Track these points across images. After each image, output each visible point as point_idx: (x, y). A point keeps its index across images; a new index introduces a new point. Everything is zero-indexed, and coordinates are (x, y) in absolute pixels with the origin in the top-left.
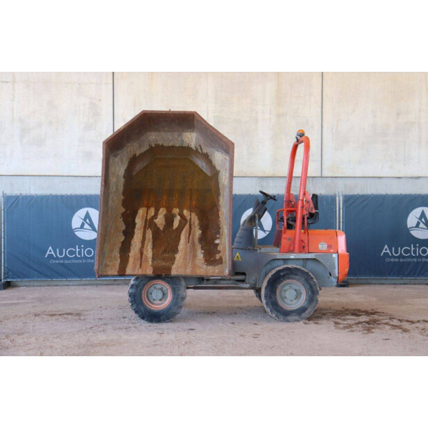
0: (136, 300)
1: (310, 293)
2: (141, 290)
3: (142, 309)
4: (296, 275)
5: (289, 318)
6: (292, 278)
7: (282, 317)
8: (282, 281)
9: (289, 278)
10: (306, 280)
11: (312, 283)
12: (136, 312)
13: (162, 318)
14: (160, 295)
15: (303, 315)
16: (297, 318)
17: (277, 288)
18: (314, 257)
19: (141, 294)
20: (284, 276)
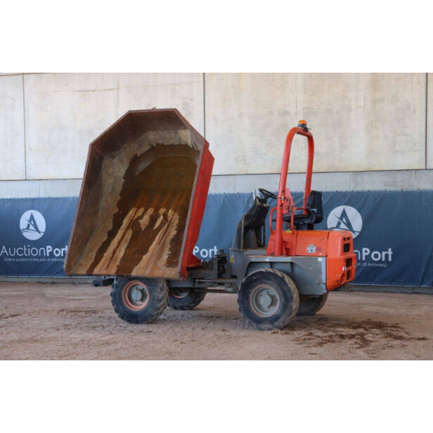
0: (117, 300)
1: (284, 300)
2: (121, 290)
3: (121, 308)
4: (269, 279)
5: (262, 326)
6: (265, 283)
7: (254, 324)
8: (255, 286)
9: (262, 283)
10: (279, 285)
11: (286, 289)
12: (117, 312)
13: (139, 319)
14: (139, 295)
15: (276, 323)
16: (270, 326)
17: (249, 293)
18: (291, 261)
19: (120, 294)
20: (256, 280)
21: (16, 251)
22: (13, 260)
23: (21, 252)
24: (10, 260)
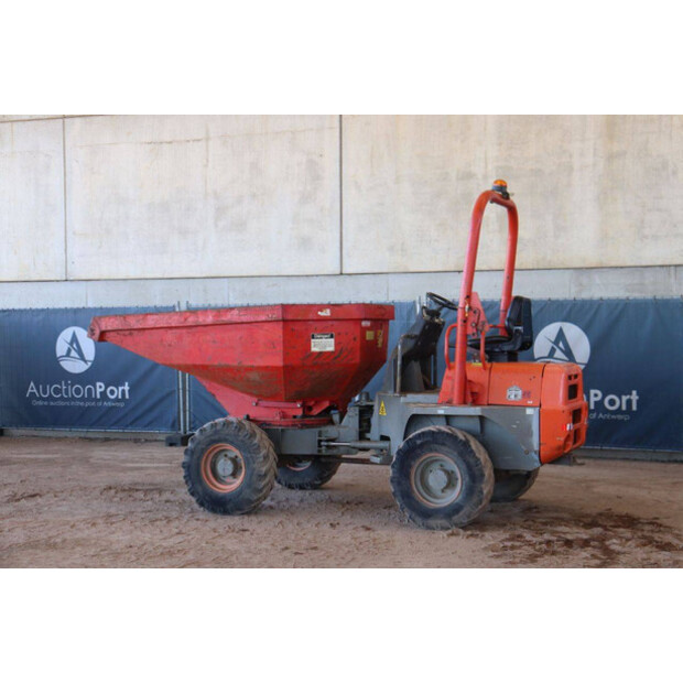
0: (193, 473)
1: (467, 479)
2: (199, 458)
3: (200, 489)
4: (443, 444)
5: (432, 522)
6: (436, 451)
7: (419, 520)
8: (419, 456)
9: (431, 451)
10: (461, 454)
11: (472, 461)
12: (192, 494)
13: (229, 507)
14: (230, 468)
15: (456, 518)
16: (444, 522)
17: (410, 467)
18: (480, 414)
19: (198, 466)
20: (422, 445)
21: (50, 390)
22: (46, 403)
23: (57, 391)
24: (40, 403)
